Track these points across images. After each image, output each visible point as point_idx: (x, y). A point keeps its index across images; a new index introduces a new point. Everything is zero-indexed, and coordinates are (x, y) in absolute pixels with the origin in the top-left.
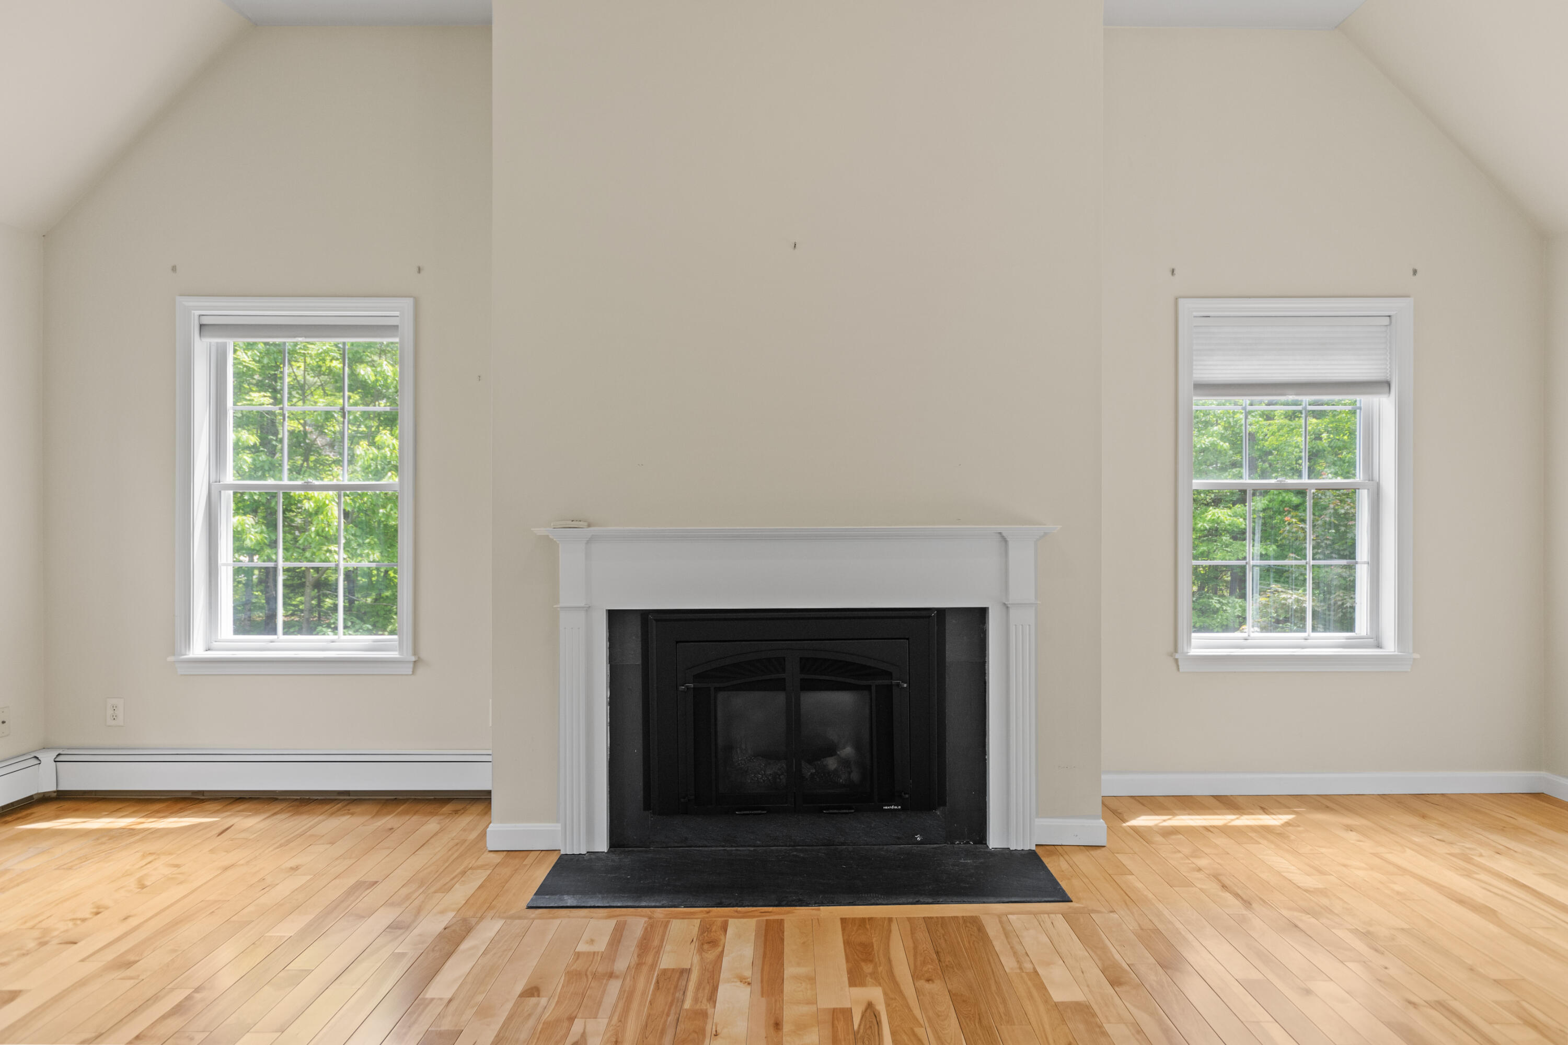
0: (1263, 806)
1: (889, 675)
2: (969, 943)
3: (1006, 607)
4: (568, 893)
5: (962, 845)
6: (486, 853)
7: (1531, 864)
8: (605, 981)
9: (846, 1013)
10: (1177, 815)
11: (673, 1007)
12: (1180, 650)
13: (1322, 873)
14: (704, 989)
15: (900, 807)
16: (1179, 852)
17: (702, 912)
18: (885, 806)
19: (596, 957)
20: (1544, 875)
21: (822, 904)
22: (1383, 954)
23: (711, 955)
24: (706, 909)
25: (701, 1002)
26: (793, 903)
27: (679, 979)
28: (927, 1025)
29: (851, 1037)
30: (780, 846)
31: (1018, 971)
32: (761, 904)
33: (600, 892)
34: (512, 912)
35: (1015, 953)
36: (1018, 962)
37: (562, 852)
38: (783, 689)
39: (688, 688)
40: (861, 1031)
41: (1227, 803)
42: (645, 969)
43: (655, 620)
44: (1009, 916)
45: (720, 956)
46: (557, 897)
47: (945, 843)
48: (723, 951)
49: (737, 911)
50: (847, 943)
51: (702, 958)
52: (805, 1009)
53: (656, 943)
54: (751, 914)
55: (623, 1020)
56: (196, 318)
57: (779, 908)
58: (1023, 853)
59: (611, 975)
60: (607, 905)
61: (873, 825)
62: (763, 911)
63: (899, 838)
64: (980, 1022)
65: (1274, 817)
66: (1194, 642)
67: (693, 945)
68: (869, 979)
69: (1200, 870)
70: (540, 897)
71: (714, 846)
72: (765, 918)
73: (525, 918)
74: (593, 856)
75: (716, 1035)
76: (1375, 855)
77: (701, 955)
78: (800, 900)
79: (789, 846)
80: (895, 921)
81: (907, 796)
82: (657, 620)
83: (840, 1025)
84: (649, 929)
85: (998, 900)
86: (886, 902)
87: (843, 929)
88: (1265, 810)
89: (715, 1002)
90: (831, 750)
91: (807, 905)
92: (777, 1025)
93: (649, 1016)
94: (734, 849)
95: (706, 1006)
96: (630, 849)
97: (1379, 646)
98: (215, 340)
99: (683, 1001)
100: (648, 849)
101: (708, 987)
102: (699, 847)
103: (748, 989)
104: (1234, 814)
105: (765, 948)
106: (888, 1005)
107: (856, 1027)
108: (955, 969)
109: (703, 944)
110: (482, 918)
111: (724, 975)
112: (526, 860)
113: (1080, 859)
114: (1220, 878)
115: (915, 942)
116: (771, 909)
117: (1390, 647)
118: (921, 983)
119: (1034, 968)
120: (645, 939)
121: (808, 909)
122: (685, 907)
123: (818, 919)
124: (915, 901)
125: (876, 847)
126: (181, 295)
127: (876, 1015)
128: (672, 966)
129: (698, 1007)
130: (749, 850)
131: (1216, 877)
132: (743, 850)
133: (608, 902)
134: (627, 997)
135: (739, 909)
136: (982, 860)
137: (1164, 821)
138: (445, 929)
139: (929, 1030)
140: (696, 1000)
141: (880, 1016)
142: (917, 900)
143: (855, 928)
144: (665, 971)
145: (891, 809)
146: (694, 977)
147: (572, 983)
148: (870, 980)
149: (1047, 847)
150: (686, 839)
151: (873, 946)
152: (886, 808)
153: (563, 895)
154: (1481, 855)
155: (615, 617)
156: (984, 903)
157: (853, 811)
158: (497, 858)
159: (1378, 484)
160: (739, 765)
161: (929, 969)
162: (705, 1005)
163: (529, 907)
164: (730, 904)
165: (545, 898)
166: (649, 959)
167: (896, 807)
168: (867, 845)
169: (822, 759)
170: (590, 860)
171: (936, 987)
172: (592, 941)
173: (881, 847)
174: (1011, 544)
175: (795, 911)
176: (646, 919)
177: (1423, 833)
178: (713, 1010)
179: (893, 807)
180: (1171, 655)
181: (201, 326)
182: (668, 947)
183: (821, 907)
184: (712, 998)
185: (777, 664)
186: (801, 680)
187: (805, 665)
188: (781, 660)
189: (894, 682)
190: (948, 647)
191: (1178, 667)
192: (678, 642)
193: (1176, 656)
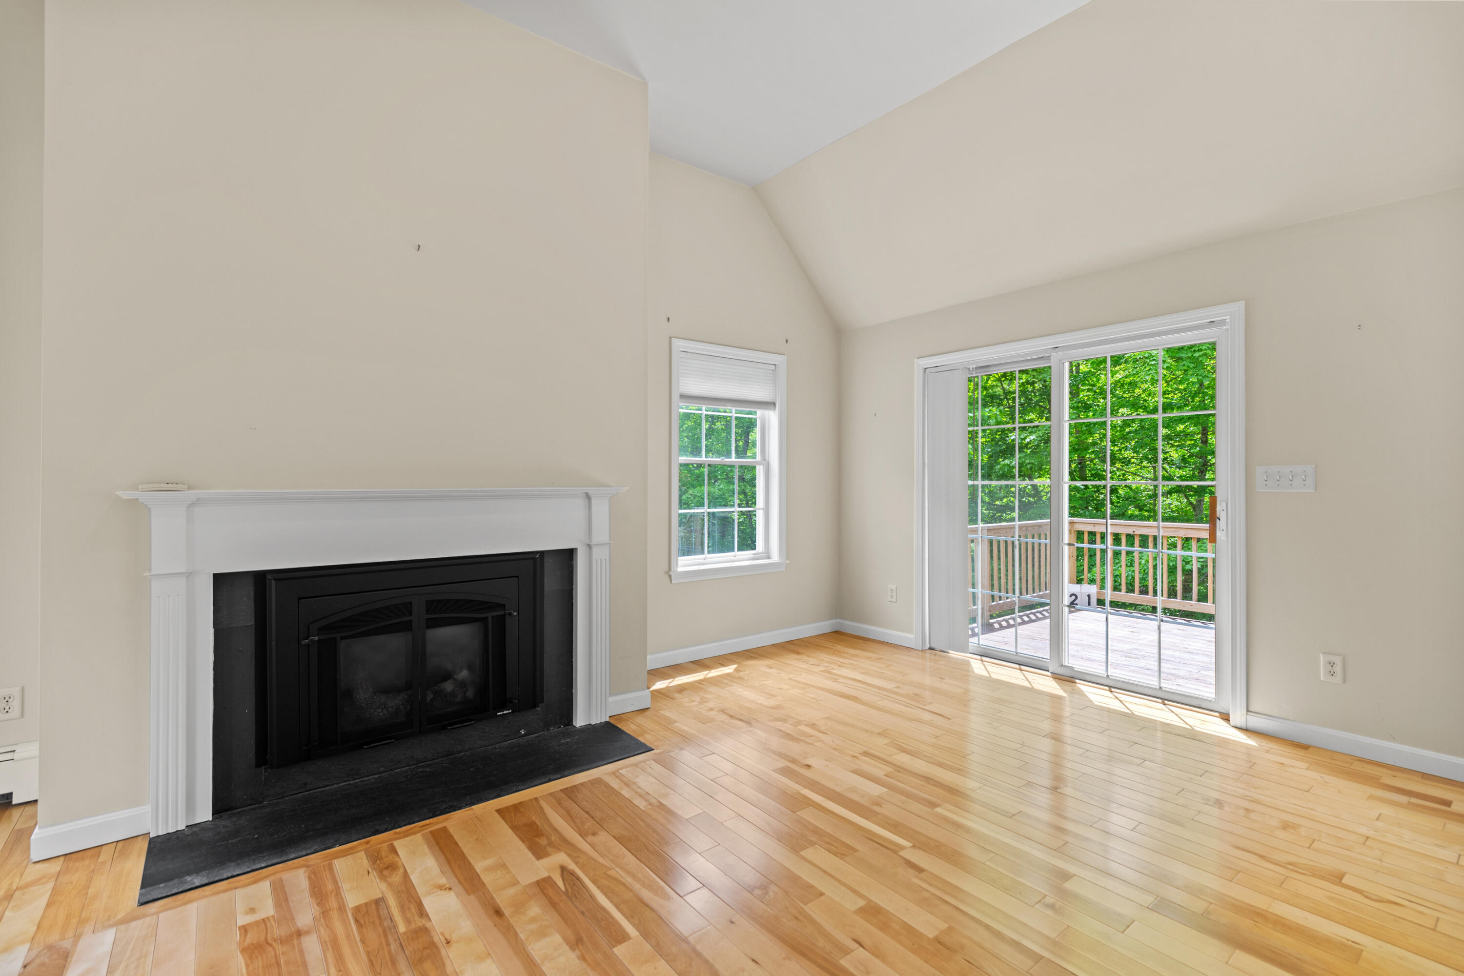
0: (721, 663)
1: (503, 606)
2: (605, 798)
3: (589, 547)
4: (189, 873)
5: (556, 730)
6: (31, 866)
7: (855, 669)
8: (295, 942)
9: (548, 880)
10: (676, 677)
11: (389, 936)
12: (672, 570)
13: (773, 696)
14: (409, 909)
15: (510, 711)
16: (694, 701)
17: (360, 844)
18: (499, 712)
19: (268, 924)
20: (863, 673)
21: (473, 804)
22: (827, 734)
23: (397, 878)
24: (363, 840)
25: (414, 921)
26: (446, 810)
27: (377, 910)
28: (614, 866)
29: (564, 897)
30: (404, 767)
31: (650, 807)
32: (418, 819)
33: (231, 861)
34: (120, 916)
35: (640, 795)
36: (646, 800)
37: (152, 836)
38: (409, 630)
39: (313, 641)
40: (569, 890)
41: (700, 664)
42: (335, 915)
43: (273, 579)
44: (620, 771)
45: (406, 874)
46: (176, 881)
47: (542, 731)
48: (405, 871)
49: (396, 833)
50: (514, 828)
51: (388, 883)
52: (512, 891)
53: (330, 886)
54: (410, 832)
55: (342, 968)
57: (436, 818)
58: (602, 725)
59: (299, 934)
60: (248, 870)
61: (486, 730)
62: (421, 825)
63: (507, 736)
64: (648, 850)
65: (728, 667)
66: (680, 563)
67: (371, 875)
68: (549, 849)
69: (712, 710)
70: (151, 888)
71: (336, 784)
72: (428, 831)
73: (145, 916)
74: (194, 829)
75: (448, 943)
76: (790, 679)
77: (385, 881)
78: (451, 807)
79: (412, 765)
80: (540, 799)
81: (516, 701)
82: (276, 580)
83: (550, 892)
84: (313, 877)
85: (606, 762)
86: (525, 787)
87: (504, 818)
88: (723, 665)
89: (427, 916)
90: (447, 676)
91: (460, 808)
92: (498, 913)
93: (368, 954)
94: (358, 781)
95: (422, 922)
96: (239, 810)
97: (769, 558)
99: (395, 927)
100: (261, 805)
101: (412, 907)
102: (320, 788)
103: (452, 893)
104: (707, 670)
105: (444, 855)
106: (576, 863)
107: (563, 889)
108: (608, 820)
109: (382, 872)
110: (77, 937)
111: (421, 890)
112: (100, 858)
113: (640, 719)
114: (725, 711)
115: (565, 809)
116: (428, 821)
117: (775, 558)
118: (590, 838)
119: (659, 802)
120: (315, 887)
121: (462, 812)
122: (340, 845)
123: (476, 817)
124: (547, 779)
125: (490, 747)
127: (572, 874)
128: (363, 901)
129: (413, 926)
130: (375, 778)
131: (723, 711)
132: (369, 780)
133: (248, 867)
134: (333, 945)
135: (398, 830)
136: (577, 737)
137: (671, 682)
138: (25, 967)
139: (617, 869)
140: (408, 921)
141: (575, 873)
142: (548, 778)
143: (513, 814)
144: (357, 909)
145: (503, 714)
146: (392, 902)
147: (257, 958)
148: (551, 849)
149: (615, 717)
150: (306, 784)
151: (536, 823)
152: (500, 714)
153: (183, 877)
154: (834, 669)
155: (223, 580)
156: (597, 767)
157: (473, 722)
158: (55, 867)
159: (768, 462)
160: (360, 704)
161: (589, 826)
162: (420, 922)
163: (142, 904)
164: (387, 829)
165: (160, 888)
166: (333, 903)
167: (507, 712)
168: (482, 747)
169: (439, 685)
170: (194, 834)
171: (603, 837)
172: (252, 910)
173: (493, 746)
174: (594, 501)
175: (452, 817)
176: (305, 869)
177: (804, 662)
178: (430, 923)
179: (505, 712)
180: (667, 573)
182: (345, 887)
183: (473, 807)
184: (422, 912)
185: (404, 608)
186: (427, 619)
187: (431, 606)
188: (409, 605)
189: (507, 612)
190: (546, 580)
191: (672, 579)
192: (301, 598)
193: (670, 573)
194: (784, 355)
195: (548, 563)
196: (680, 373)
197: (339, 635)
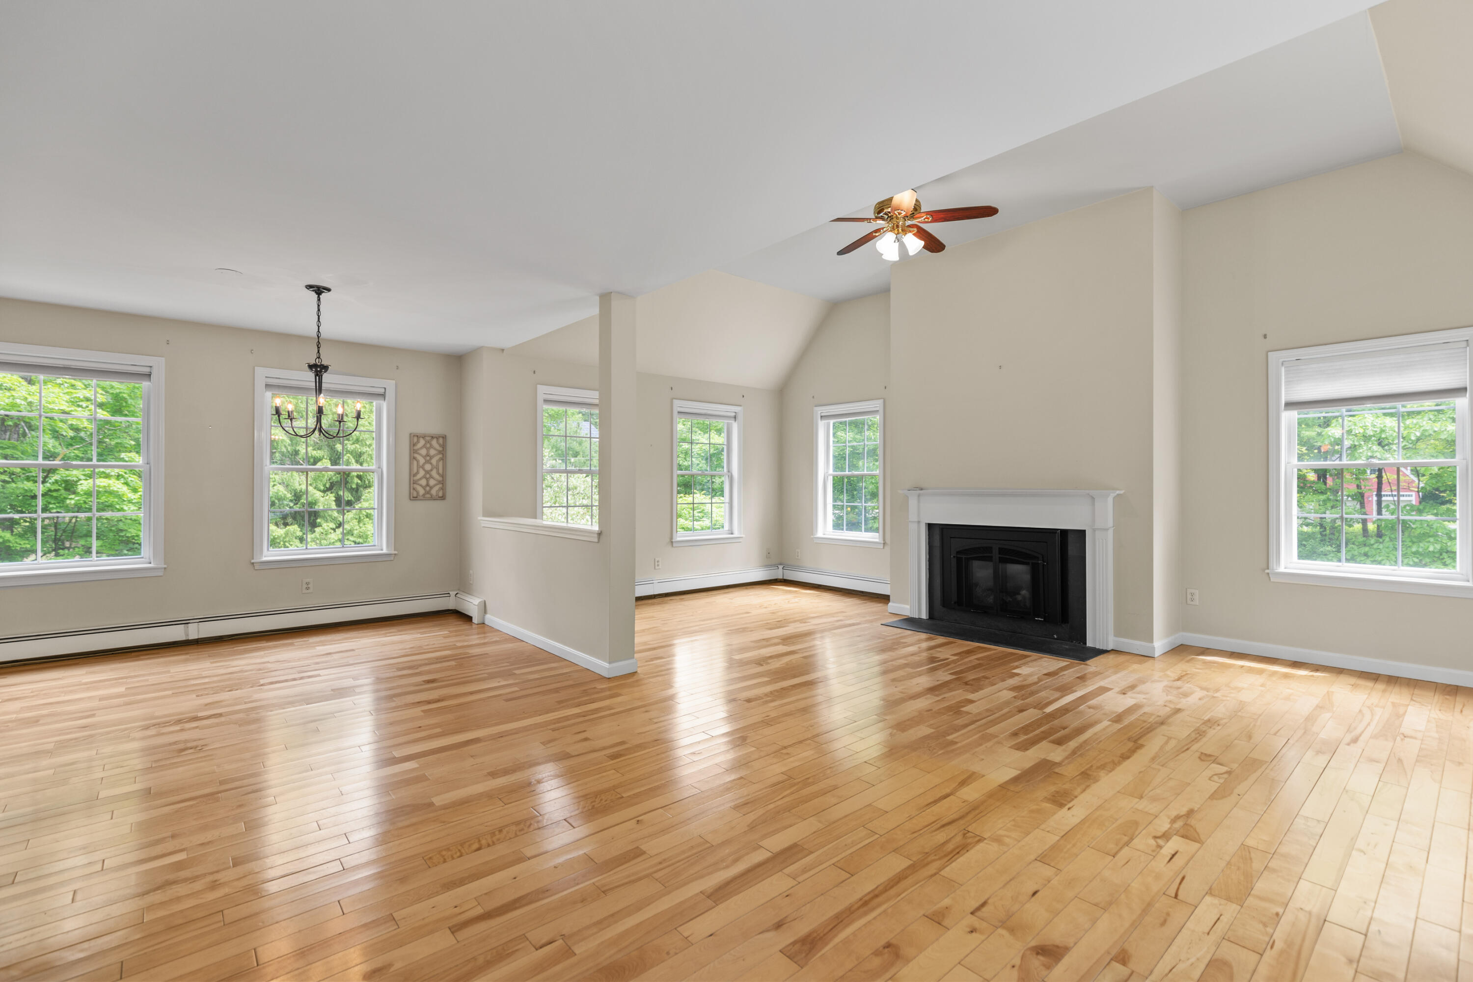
1: (1037, 558)
12: (1270, 568)
18: (1036, 618)
39: (954, 557)
47: (1068, 641)
56: (819, 415)
61: (1034, 627)
81: (1047, 615)
97: (1467, 580)
98: (826, 422)
126: (816, 406)
149: (1117, 651)
155: (930, 527)
167: (1041, 619)
168: (1031, 635)
174: (1096, 500)
180: (1264, 571)
181: (821, 417)
185: (989, 549)
186: (999, 557)
187: (1001, 551)
188: (991, 548)
189: (1040, 562)
190: (1070, 548)
191: (1269, 578)
192: (951, 538)
193: (1267, 571)
195: (1071, 538)
196: (1285, 382)
197: (964, 557)
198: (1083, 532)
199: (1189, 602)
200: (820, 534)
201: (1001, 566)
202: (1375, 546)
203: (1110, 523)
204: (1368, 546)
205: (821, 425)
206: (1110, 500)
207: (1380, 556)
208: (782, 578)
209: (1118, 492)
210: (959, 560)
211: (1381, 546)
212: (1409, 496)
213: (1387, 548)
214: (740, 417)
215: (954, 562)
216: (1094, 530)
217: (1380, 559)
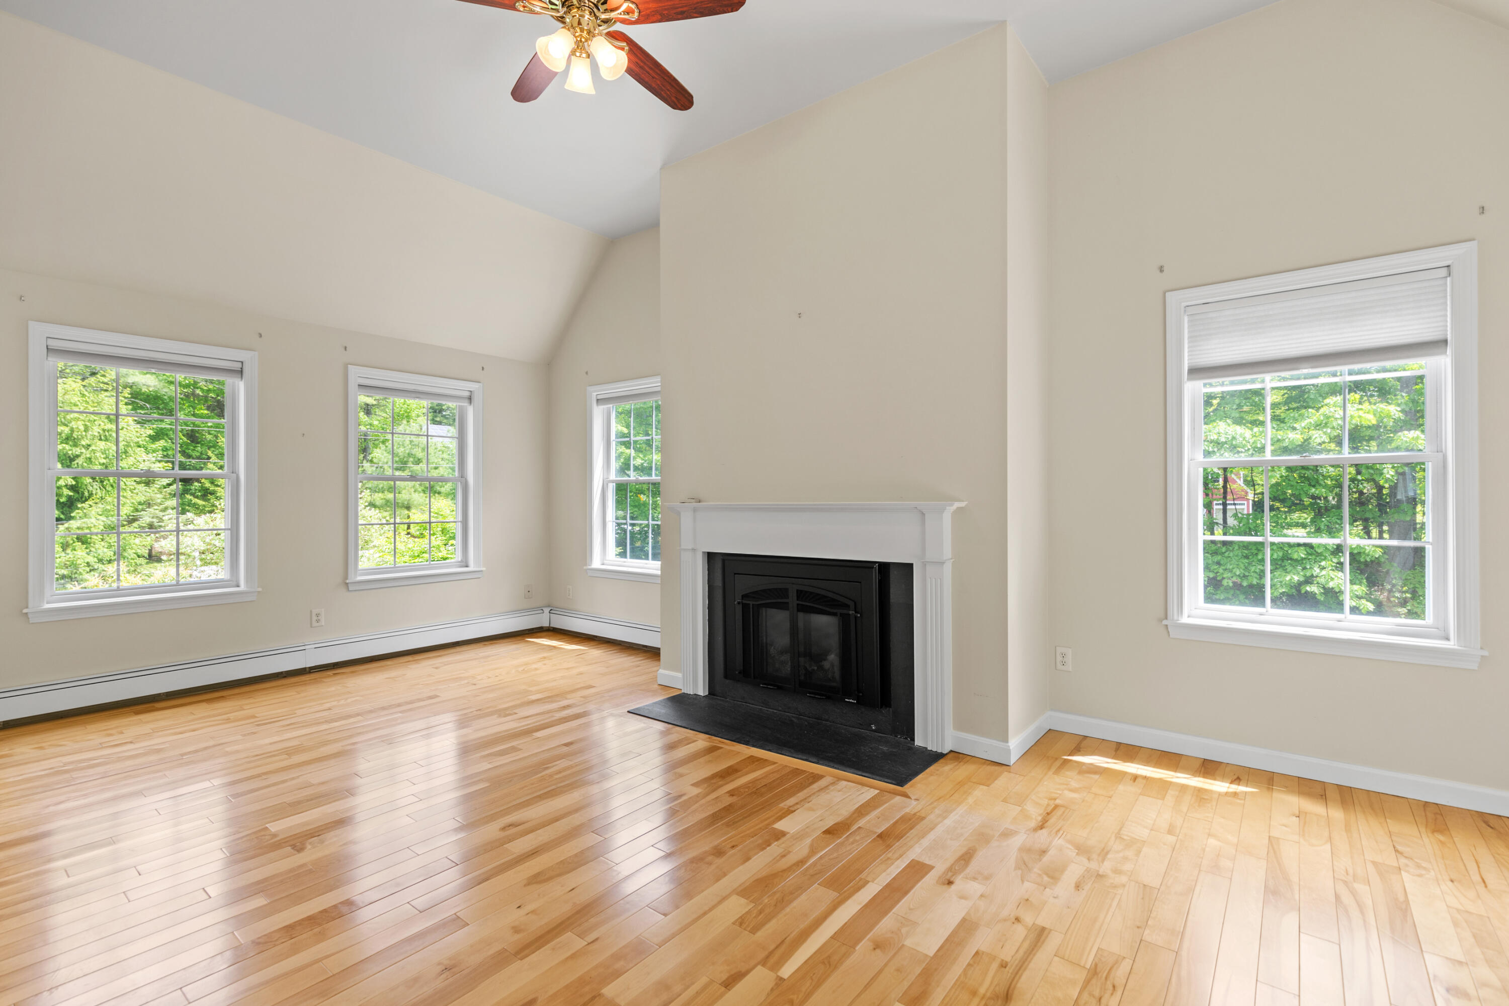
1: (848, 607)
5: (900, 739)
12: (1169, 618)
15: (856, 702)
17: (694, 734)
18: (847, 699)
24: (698, 733)
30: (791, 713)
31: (786, 807)
32: (727, 737)
35: (804, 799)
36: (797, 804)
37: (681, 692)
38: (787, 609)
39: (738, 603)
47: (890, 735)
54: (713, 741)
56: (595, 397)
57: (732, 742)
58: (931, 752)
61: (844, 712)
63: (861, 724)
66: (1197, 611)
74: (696, 697)
78: (747, 741)
79: (796, 715)
81: (860, 694)
85: (857, 772)
90: (824, 655)
91: (747, 744)
94: (766, 709)
96: (719, 697)
98: (605, 407)
100: (725, 699)
102: (750, 704)
117: (1453, 640)
118: (726, 795)
119: (798, 809)
125: (844, 727)
126: (589, 385)
130: (773, 712)
132: (770, 711)
136: (899, 750)
145: (850, 702)
148: (706, 785)
149: (959, 754)
155: (710, 557)
156: (844, 771)
161: (744, 791)
163: (629, 712)
164: (712, 734)
167: (853, 701)
168: (840, 724)
173: (848, 727)
174: (927, 516)
180: (1157, 623)
181: (598, 400)
185: (784, 592)
186: (798, 604)
187: (800, 594)
188: (786, 590)
189: (851, 612)
190: (892, 591)
191: (1169, 632)
192: (735, 574)
193: (1165, 622)
194: (1474, 240)
195: (894, 575)
196: (1189, 338)
197: (751, 603)
198: (910, 566)
199: (1059, 666)
200: (596, 563)
201: (801, 615)
202: (1226, 554)
203: (947, 552)
204: (1220, 554)
205: (598, 413)
206: (947, 517)
207: (1231, 565)
208: (547, 625)
209: (957, 505)
210: (745, 607)
211: (1231, 554)
212: (1242, 504)
213: (1237, 556)
214: (477, 398)
215: (739, 610)
216: (924, 564)
217: (1231, 567)
